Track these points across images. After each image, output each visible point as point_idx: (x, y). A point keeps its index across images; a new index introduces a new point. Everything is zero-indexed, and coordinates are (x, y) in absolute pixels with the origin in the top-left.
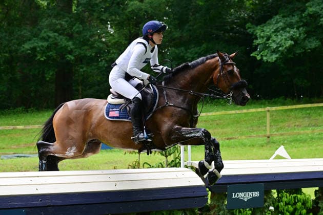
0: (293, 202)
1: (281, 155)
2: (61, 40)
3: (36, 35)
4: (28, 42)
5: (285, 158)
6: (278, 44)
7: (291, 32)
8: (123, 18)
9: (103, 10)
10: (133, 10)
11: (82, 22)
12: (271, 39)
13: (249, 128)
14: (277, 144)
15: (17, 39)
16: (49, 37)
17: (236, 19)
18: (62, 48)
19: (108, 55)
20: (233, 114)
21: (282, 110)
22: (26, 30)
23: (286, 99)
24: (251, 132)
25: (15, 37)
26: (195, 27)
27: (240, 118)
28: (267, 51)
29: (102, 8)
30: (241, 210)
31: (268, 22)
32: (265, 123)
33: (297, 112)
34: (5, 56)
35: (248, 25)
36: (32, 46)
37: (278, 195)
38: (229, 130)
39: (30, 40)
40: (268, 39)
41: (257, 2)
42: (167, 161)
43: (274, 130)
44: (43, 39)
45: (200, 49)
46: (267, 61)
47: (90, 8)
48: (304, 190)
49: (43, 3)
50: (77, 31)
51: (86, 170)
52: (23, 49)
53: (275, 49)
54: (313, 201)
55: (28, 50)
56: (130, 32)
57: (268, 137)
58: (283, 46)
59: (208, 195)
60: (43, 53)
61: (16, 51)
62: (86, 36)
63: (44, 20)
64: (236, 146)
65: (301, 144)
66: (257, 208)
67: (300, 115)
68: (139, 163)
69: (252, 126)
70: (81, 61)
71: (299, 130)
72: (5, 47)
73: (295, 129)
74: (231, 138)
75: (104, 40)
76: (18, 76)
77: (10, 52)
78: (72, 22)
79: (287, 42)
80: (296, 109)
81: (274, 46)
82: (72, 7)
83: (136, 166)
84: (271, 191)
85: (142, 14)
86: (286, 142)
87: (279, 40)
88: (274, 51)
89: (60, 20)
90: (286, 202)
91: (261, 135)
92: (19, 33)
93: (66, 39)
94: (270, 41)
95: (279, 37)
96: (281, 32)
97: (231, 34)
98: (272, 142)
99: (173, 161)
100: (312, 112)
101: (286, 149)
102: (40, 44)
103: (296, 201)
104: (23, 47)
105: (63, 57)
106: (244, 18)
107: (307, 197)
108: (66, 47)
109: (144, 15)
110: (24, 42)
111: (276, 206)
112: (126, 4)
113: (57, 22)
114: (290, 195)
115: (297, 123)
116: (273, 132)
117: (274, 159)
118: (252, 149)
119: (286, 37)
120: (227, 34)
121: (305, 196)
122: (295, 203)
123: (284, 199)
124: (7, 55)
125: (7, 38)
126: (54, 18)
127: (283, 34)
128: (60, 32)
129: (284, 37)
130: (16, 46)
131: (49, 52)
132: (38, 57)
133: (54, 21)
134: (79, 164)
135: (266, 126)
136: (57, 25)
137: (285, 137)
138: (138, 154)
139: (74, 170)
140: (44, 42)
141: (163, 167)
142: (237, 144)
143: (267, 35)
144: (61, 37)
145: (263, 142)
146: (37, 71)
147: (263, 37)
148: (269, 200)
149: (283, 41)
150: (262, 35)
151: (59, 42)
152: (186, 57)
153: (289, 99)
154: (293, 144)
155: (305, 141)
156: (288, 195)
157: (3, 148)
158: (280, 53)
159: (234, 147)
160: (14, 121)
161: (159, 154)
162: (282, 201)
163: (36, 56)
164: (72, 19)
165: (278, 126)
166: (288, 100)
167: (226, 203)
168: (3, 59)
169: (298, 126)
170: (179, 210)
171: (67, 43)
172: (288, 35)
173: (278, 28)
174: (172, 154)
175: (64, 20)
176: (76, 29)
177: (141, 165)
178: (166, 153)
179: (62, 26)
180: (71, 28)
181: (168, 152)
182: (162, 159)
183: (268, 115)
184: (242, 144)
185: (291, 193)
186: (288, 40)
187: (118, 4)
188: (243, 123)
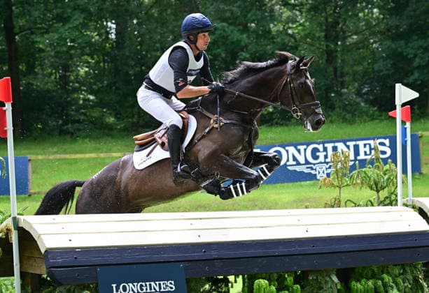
2: (232, 32)
18: (233, 43)
26: (417, 12)
42: (379, 198)
45: (425, 42)
56: (327, 20)
68: (340, 201)
75: (290, 32)
78: (246, 7)
83: (336, 204)
89: (230, 5)
92: (174, 23)
93: (239, 30)
99: (387, 198)
105: (234, 56)
108: (239, 41)
113: (226, 8)
125: (159, 30)
128: (230, 21)
131: (216, 49)
133: (221, 6)
134: (257, 203)
136: (225, 11)
138: (338, 189)
141: (372, 205)
144: (231, 28)
151: (229, 35)
152: (405, 54)
161: (368, 188)
170: (396, 265)
171: (240, 37)
174: (385, 188)
175: (236, 5)
176: (251, 17)
177: (343, 203)
178: (377, 187)
179: (232, 13)
180: (246, 16)
181: (379, 186)
182: (372, 195)
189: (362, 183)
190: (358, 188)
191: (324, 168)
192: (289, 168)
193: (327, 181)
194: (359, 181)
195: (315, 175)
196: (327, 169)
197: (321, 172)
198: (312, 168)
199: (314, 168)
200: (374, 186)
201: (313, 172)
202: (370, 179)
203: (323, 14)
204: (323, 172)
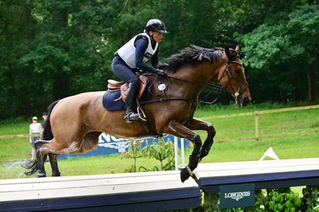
0: (283, 200)
1: (270, 156)
3: (33, 49)
4: (26, 55)
5: (274, 159)
6: (264, 51)
7: (277, 40)
8: (116, 30)
9: (97, 23)
10: (125, 23)
11: (77, 34)
12: (258, 47)
13: (239, 132)
14: (265, 146)
15: (15, 52)
16: (45, 50)
17: (224, 29)
18: (58, 60)
19: (103, 66)
20: (223, 118)
21: (270, 114)
22: (24, 43)
23: (273, 103)
24: (241, 135)
25: (14, 50)
26: (184, 36)
27: (230, 122)
28: (254, 57)
29: (96, 21)
30: (234, 209)
31: (254, 31)
32: (254, 126)
33: (283, 116)
34: (4, 69)
35: (236, 34)
36: (30, 59)
37: (268, 194)
39: (28, 53)
40: (255, 47)
41: (243, 12)
42: (162, 165)
43: (262, 133)
44: (41, 52)
46: (255, 67)
47: (84, 21)
48: (292, 189)
49: (39, 17)
50: (73, 43)
51: (84, 175)
52: (21, 62)
53: (262, 56)
54: (301, 199)
55: (25, 63)
57: (257, 140)
58: (270, 53)
59: (201, 196)
60: (40, 65)
61: (15, 64)
62: (81, 48)
63: (41, 34)
64: (227, 148)
65: (289, 146)
66: (249, 207)
67: (287, 117)
68: (135, 167)
69: (241, 130)
70: (77, 71)
71: (285, 131)
72: (4, 60)
73: (282, 131)
74: (222, 142)
75: (98, 51)
76: (17, 87)
77: (9, 65)
79: (272, 49)
80: (283, 112)
81: (261, 53)
82: (67, 21)
83: (133, 170)
84: (261, 191)
85: (134, 25)
86: (274, 143)
87: (266, 48)
88: (261, 58)
89: (56, 33)
90: (275, 200)
91: (250, 137)
92: (17, 47)
93: (62, 51)
94: (257, 49)
95: (266, 44)
96: (267, 39)
97: (219, 43)
98: (261, 144)
99: (167, 165)
100: (298, 115)
101: (274, 150)
102: (37, 57)
103: (286, 199)
104: (22, 60)
105: (60, 69)
106: (231, 28)
107: (296, 195)
108: (62, 58)
109: (136, 26)
110: (22, 55)
111: (266, 205)
112: (119, 17)
113: (54, 36)
114: (279, 193)
115: (284, 126)
116: (262, 135)
117: (263, 160)
118: (242, 151)
119: (272, 45)
120: (215, 43)
121: (293, 195)
122: (284, 202)
123: (274, 198)
124: (6, 67)
125: (6, 51)
126: (50, 31)
127: (269, 42)
128: (57, 45)
129: (270, 45)
130: (15, 59)
131: (46, 64)
132: (36, 70)
133: (50, 34)
134: (77, 170)
135: (254, 129)
136: (53, 37)
137: (273, 139)
138: (134, 159)
139: (74, 175)
140: (41, 54)
141: (158, 170)
142: (228, 146)
143: (254, 43)
144: (57, 49)
145: (252, 145)
146: (35, 83)
147: (250, 45)
148: (259, 199)
149: (269, 48)
150: (249, 43)
151: (55, 54)
153: (276, 103)
154: (281, 145)
155: (292, 143)
156: (277, 194)
157: (5, 156)
158: (266, 60)
159: (225, 150)
160: (14, 130)
161: (154, 158)
162: (272, 200)
163: (34, 68)
164: (68, 32)
165: (266, 129)
166: (275, 104)
167: (219, 203)
168: (3, 71)
169: (285, 128)
171: (63, 55)
172: (274, 42)
173: (265, 36)
174: (166, 157)
175: (60, 33)
176: (71, 41)
177: (137, 169)
179: (58, 39)
180: (67, 41)
181: (162, 156)
182: (158, 163)
183: (256, 118)
184: (233, 147)
185: (280, 192)
186: (275, 48)
187: (111, 17)
188: (233, 127)
189: (150, 154)
190: (148, 158)
191: (124, 145)
192: (99, 145)
193: (126, 154)
194: (148, 153)
195: (118, 150)
197: (122, 147)
198: (115, 145)
199: (117, 144)
200: (159, 157)
201: (116, 147)
202: (156, 152)
203: (121, 39)
204: (123, 147)
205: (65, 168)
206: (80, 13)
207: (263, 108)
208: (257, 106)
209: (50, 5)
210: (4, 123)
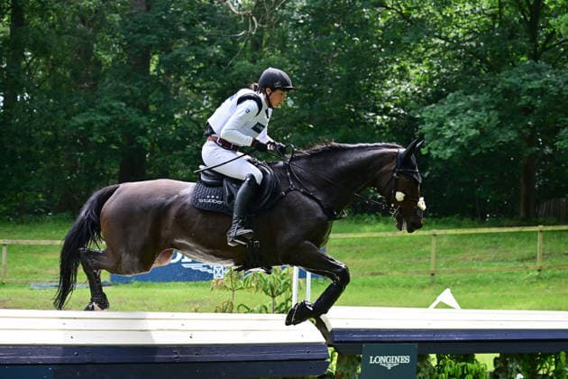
0: (460, 373)
1: (445, 302)
2: (130, 112)
3: (93, 105)
4: (81, 114)
5: (451, 308)
6: (455, 131)
7: (476, 116)
9: (195, 72)
10: (240, 74)
12: (445, 124)
13: (405, 260)
14: (442, 285)
15: (65, 109)
16: (112, 108)
18: (130, 125)
20: (382, 237)
21: (456, 235)
23: (462, 219)
24: (409, 265)
27: (392, 244)
28: (438, 141)
29: (195, 69)
31: (441, 101)
32: (429, 253)
33: (477, 239)
34: (46, 135)
36: (86, 120)
37: (438, 362)
38: (375, 261)
39: (83, 111)
40: (441, 125)
41: (426, 71)
42: (274, 304)
43: (442, 265)
44: (104, 111)
46: (437, 156)
48: (478, 356)
49: (106, 57)
50: (155, 101)
52: (72, 124)
53: (450, 140)
54: (491, 373)
55: (81, 125)
57: (433, 275)
58: (463, 135)
60: (103, 130)
63: (105, 83)
64: (383, 285)
65: (481, 287)
67: (483, 242)
68: (232, 305)
69: (409, 257)
71: (478, 265)
72: (46, 120)
73: (473, 264)
74: (377, 274)
77: (54, 129)
79: (468, 130)
80: (477, 235)
81: (449, 134)
82: (149, 67)
83: (228, 308)
84: (428, 356)
86: (458, 283)
87: (458, 126)
88: (449, 143)
89: (131, 83)
90: (449, 373)
91: (422, 270)
92: (68, 100)
93: (138, 112)
94: (444, 128)
95: (458, 121)
97: (385, 117)
98: (438, 283)
99: (282, 304)
100: (500, 239)
102: (99, 118)
103: (465, 372)
104: (73, 121)
105: (132, 139)
107: (482, 367)
108: (137, 124)
110: (75, 114)
112: (231, 65)
113: (126, 87)
114: (456, 362)
115: (477, 256)
116: (441, 268)
117: (436, 307)
118: (407, 291)
119: (468, 123)
120: (379, 117)
121: (479, 366)
122: (463, 376)
123: (448, 369)
124: (49, 133)
126: (121, 80)
127: (464, 119)
128: (129, 101)
129: (465, 122)
130: (63, 120)
131: (110, 130)
132: (95, 138)
133: (121, 84)
135: (429, 258)
136: (125, 90)
137: (458, 275)
138: (231, 292)
140: (103, 115)
141: (267, 312)
142: (385, 282)
143: (439, 118)
144: (130, 109)
148: (423, 369)
149: (463, 128)
150: (432, 117)
151: (128, 116)
153: (469, 219)
154: (469, 285)
155: (487, 283)
156: (453, 363)
157: (36, 273)
158: (457, 147)
159: (380, 287)
160: (54, 232)
161: (263, 293)
162: (443, 372)
163: (92, 136)
164: (149, 84)
165: (449, 260)
166: (466, 220)
167: (360, 370)
168: (43, 139)
169: (478, 260)
171: (138, 119)
172: (471, 119)
173: (457, 109)
174: (281, 293)
175: (136, 84)
176: (154, 97)
177: (235, 308)
178: (273, 293)
179: (132, 92)
180: (146, 97)
181: (276, 291)
182: (268, 301)
183: (434, 241)
184: (393, 283)
185: (458, 360)
186: (472, 128)
187: (219, 64)
188: (396, 251)
189: (257, 287)
190: (253, 292)
191: (221, 268)
192: (184, 265)
193: (219, 283)
194: (254, 285)
195: (211, 274)
196: (224, 269)
197: (219, 272)
198: (208, 267)
199: (211, 267)
200: (269, 291)
201: (209, 271)
202: (265, 281)
204: (221, 272)
205: (128, 299)
206: (170, 55)
207: (447, 225)
208: (437, 222)
209: (125, 40)
210: (38, 221)
